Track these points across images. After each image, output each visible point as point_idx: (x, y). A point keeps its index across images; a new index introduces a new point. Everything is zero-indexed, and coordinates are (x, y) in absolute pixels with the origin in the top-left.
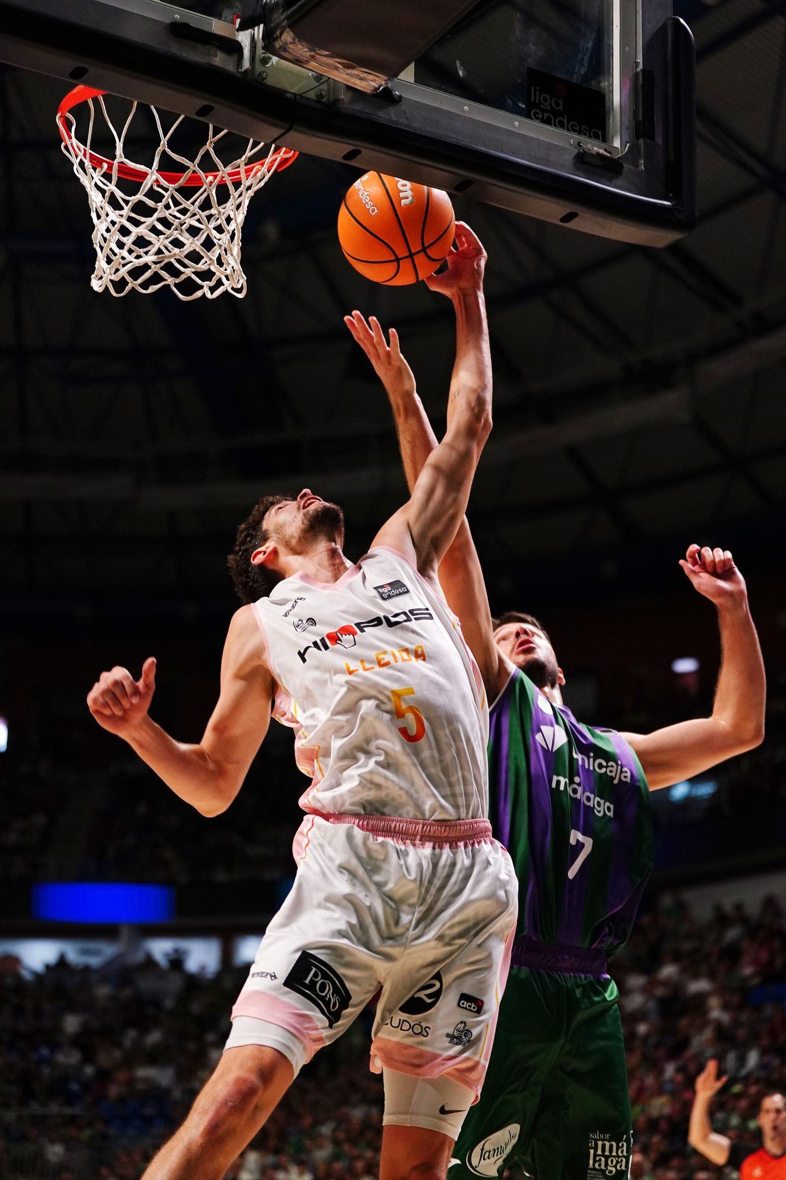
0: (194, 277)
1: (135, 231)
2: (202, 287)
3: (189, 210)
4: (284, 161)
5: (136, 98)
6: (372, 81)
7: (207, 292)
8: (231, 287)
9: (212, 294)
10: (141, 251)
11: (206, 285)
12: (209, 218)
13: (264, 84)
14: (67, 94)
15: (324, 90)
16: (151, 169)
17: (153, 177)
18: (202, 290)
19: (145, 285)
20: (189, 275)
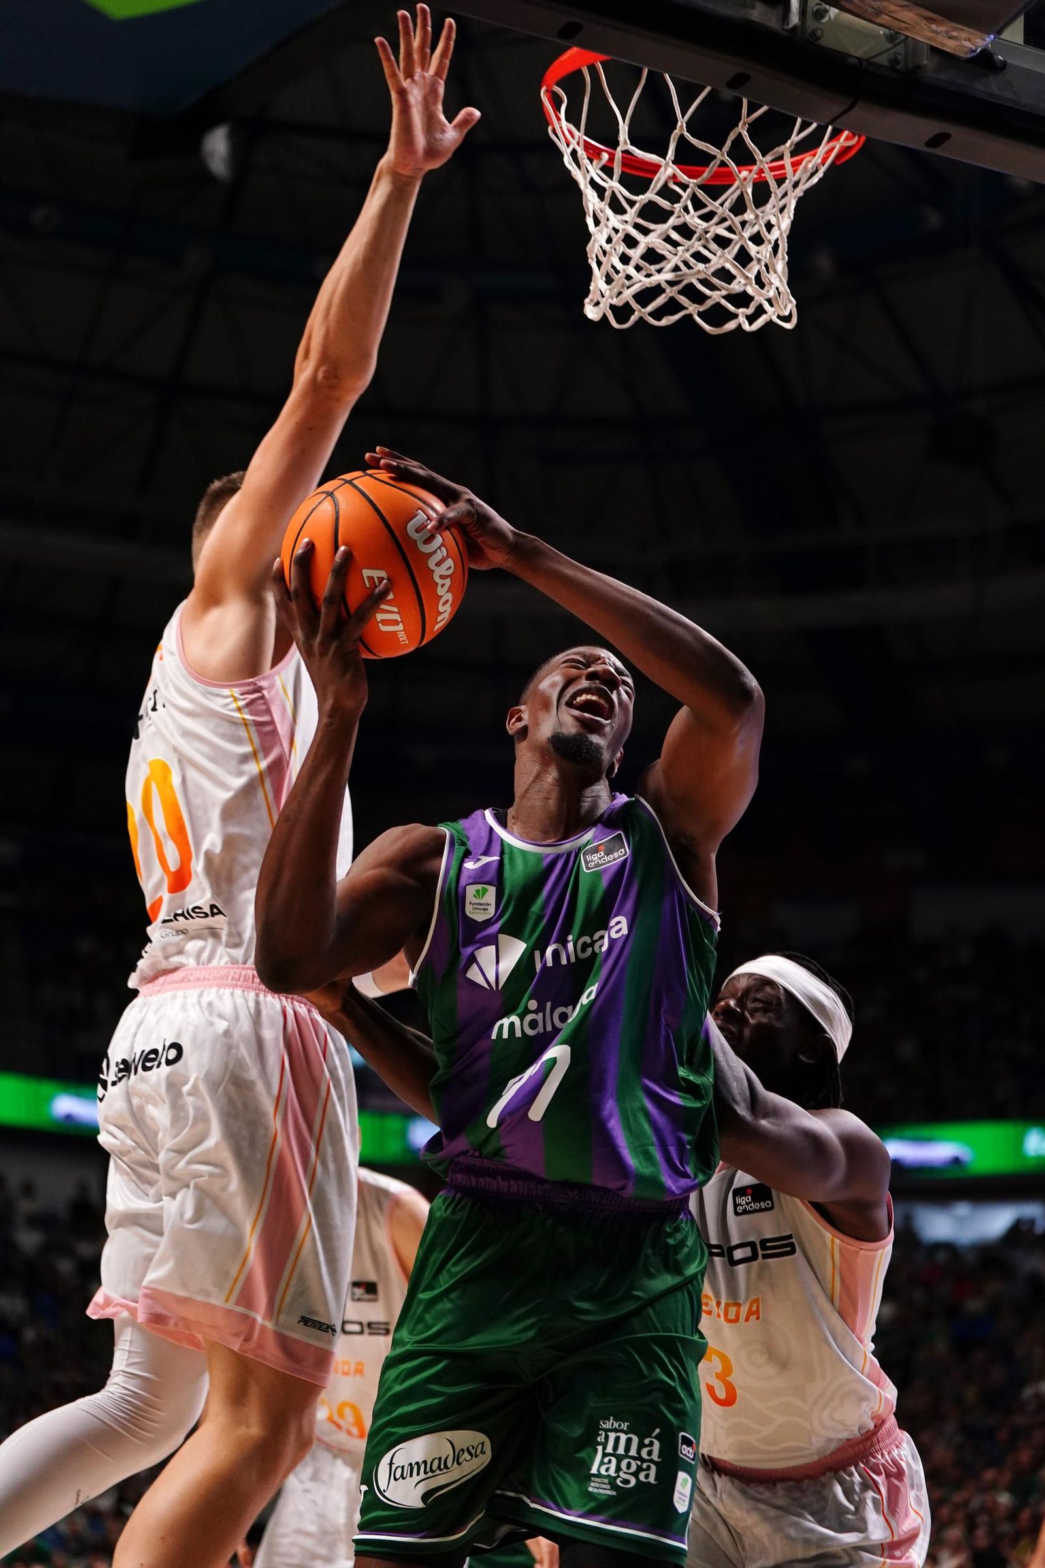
0: (724, 302)
1: (644, 242)
2: (736, 316)
3: (716, 213)
4: (845, 151)
5: (648, 65)
6: (965, 40)
7: (744, 322)
8: (777, 315)
9: (750, 324)
10: (653, 268)
11: (742, 313)
12: (743, 224)
13: (819, 46)
14: (554, 61)
15: (900, 54)
16: (665, 159)
17: (668, 169)
18: (736, 320)
19: (658, 314)
20: (718, 300)
